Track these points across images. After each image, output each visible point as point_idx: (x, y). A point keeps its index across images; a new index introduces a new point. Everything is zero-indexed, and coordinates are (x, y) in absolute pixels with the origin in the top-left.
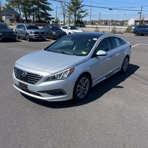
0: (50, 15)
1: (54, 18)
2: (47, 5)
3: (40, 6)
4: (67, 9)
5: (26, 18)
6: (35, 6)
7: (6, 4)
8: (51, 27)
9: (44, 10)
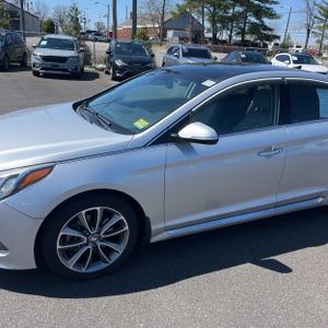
0: (271, 30)
1: (278, 37)
2: (268, 6)
3: (250, 7)
4: (319, 15)
5: (215, 36)
6: (238, 9)
7: (178, 5)
8: (243, 56)
9: (258, 17)
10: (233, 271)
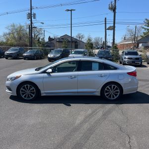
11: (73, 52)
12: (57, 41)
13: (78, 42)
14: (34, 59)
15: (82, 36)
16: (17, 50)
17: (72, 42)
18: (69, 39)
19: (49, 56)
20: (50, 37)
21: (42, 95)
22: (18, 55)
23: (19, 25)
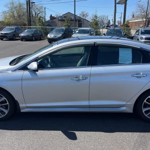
10: (53, 132)
11: (77, 32)
12: (59, 20)
13: (82, 20)
14: (32, 40)
15: (86, 14)
16: (13, 29)
17: (76, 20)
18: (73, 18)
19: (49, 36)
20: (51, 16)
21: (22, 111)
22: (14, 35)
23: (18, 2)
